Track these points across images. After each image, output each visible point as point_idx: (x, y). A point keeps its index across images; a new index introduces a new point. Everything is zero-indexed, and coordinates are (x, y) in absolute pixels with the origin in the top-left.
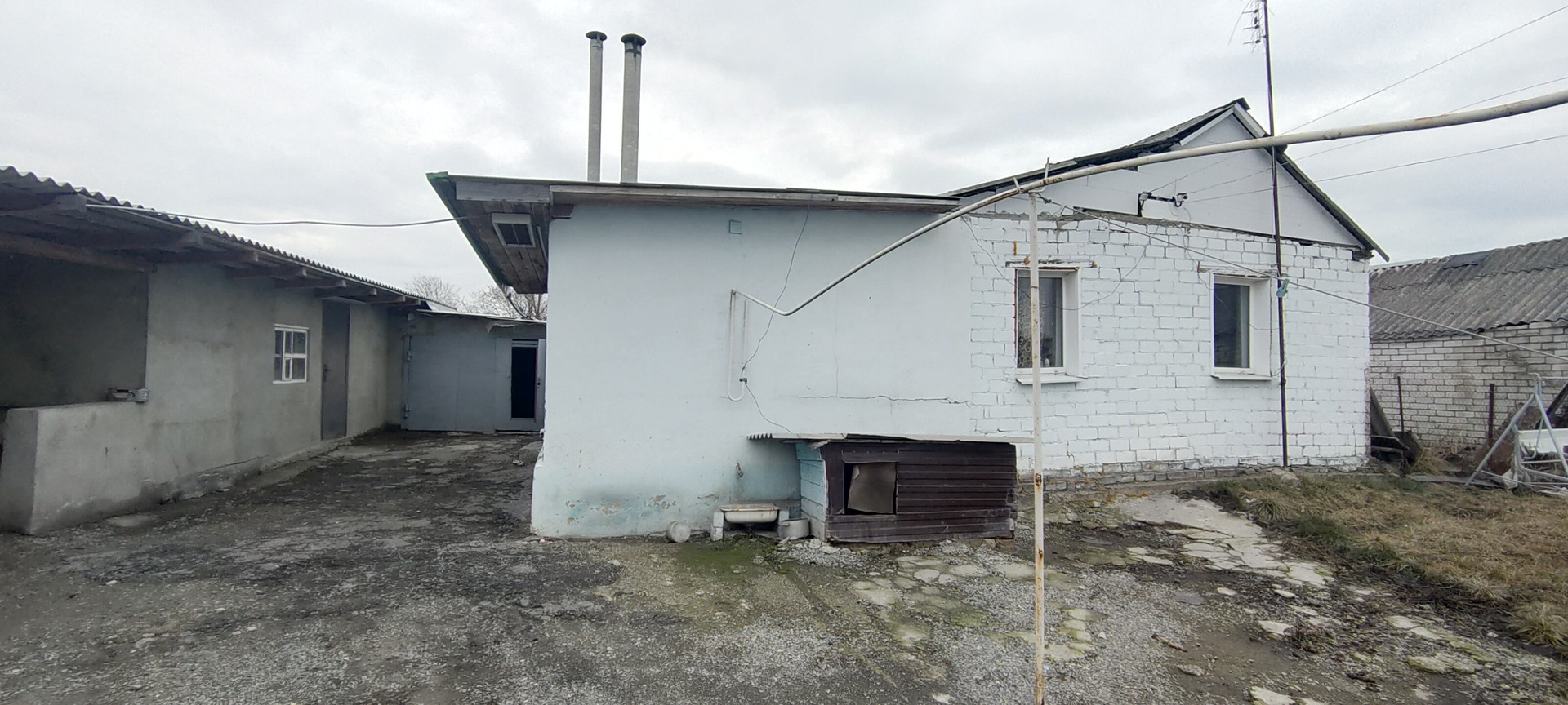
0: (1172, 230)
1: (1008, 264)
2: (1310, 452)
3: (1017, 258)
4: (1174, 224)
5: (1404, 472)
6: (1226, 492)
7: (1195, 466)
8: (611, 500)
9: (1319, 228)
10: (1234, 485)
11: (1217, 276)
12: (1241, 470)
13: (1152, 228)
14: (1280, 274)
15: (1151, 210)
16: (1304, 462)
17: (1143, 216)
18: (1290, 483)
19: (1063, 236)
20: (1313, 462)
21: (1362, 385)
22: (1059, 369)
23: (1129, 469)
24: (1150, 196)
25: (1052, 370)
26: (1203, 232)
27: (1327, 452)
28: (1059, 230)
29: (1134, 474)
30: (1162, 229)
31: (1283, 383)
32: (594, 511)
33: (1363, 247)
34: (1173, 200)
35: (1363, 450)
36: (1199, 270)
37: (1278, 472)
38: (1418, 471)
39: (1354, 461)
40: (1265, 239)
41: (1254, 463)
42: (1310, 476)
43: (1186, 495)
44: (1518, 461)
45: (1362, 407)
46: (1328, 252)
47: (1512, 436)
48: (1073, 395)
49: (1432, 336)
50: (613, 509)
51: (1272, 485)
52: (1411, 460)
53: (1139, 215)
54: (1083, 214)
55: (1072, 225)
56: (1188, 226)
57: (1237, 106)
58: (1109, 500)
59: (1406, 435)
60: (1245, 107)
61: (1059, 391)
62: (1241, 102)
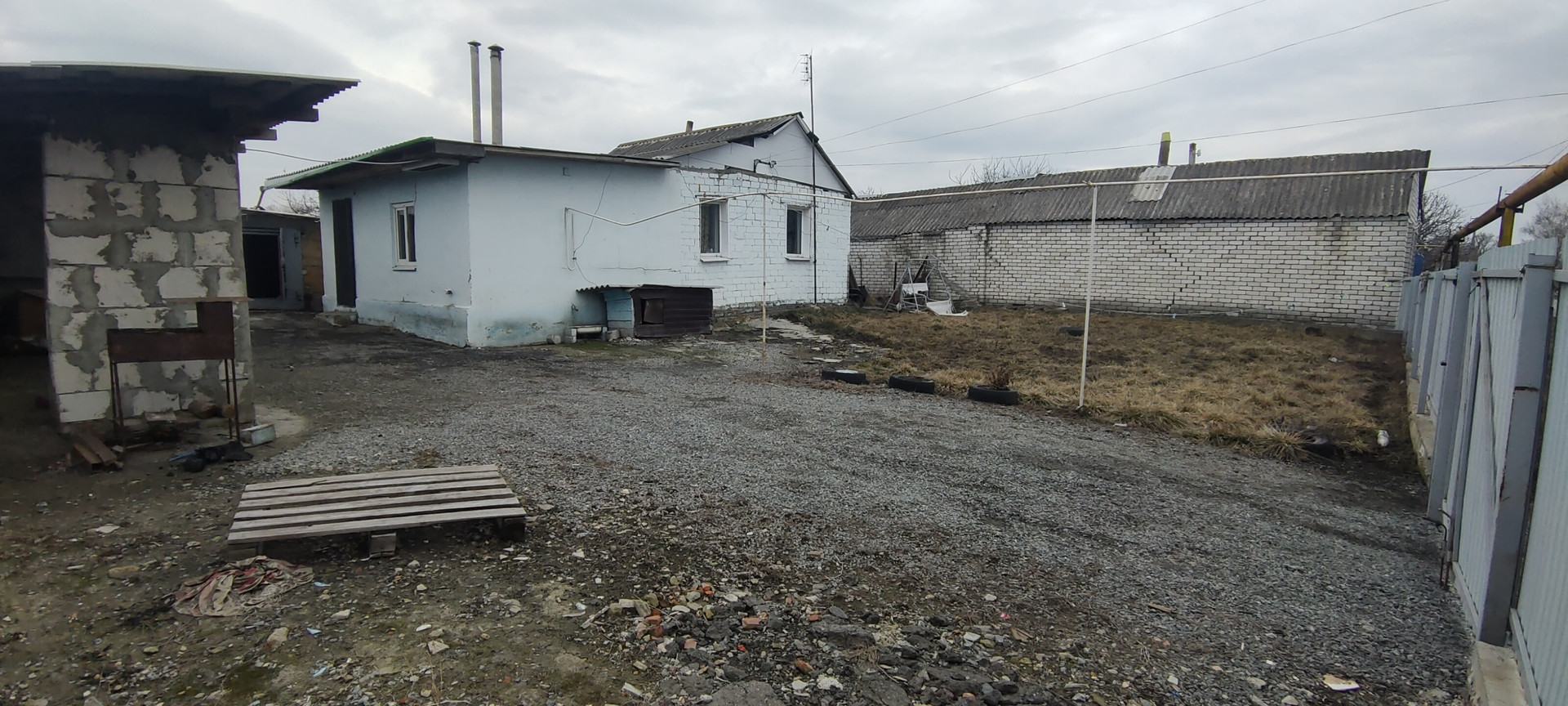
0: (770, 181)
1: (696, 196)
2: (825, 297)
3: (700, 194)
4: (771, 178)
5: (861, 306)
6: (793, 315)
7: (778, 304)
8: (510, 326)
9: (832, 183)
10: (795, 312)
11: (789, 206)
12: (797, 305)
13: (761, 179)
14: (815, 206)
15: (762, 169)
16: (823, 301)
17: (757, 172)
18: (817, 310)
19: (721, 181)
20: (827, 301)
21: (847, 263)
22: (718, 254)
23: (750, 305)
24: (760, 162)
25: (715, 254)
26: (783, 182)
27: (832, 297)
28: (719, 179)
29: (753, 308)
30: (765, 180)
31: (815, 262)
32: (501, 332)
33: (848, 193)
34: (769, 164)
35: (845, 296)
36: (781, 203)
37: (812, 306)
38: (866, 305)
39: (843, 300)
40: (808, 187)
41: (802, 302)
42: (825, 307)
43: (775, 318)
44: (902, 298)
45: (846, 274)
46: (835, 195)
47: (900, 287)
48: (726, 268)
49: (877, 239)
50: (510, 331)
51: (810, 311)
52: (864, 300)
53: (755, 171)
54: (730, 170)
55: (725, 176)
56: (777, 179)
57: (798, 116)
58: (743, 320)
59: (863, 287)
60: (802, 117)
61: (720, 265)
62: (800, 114)
